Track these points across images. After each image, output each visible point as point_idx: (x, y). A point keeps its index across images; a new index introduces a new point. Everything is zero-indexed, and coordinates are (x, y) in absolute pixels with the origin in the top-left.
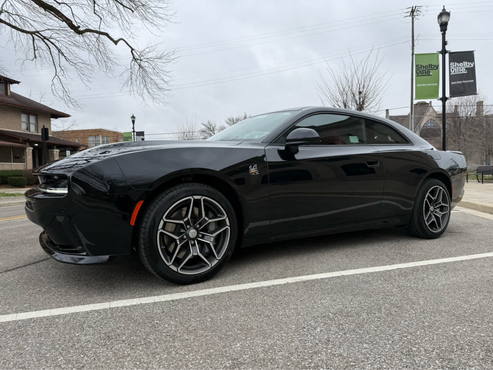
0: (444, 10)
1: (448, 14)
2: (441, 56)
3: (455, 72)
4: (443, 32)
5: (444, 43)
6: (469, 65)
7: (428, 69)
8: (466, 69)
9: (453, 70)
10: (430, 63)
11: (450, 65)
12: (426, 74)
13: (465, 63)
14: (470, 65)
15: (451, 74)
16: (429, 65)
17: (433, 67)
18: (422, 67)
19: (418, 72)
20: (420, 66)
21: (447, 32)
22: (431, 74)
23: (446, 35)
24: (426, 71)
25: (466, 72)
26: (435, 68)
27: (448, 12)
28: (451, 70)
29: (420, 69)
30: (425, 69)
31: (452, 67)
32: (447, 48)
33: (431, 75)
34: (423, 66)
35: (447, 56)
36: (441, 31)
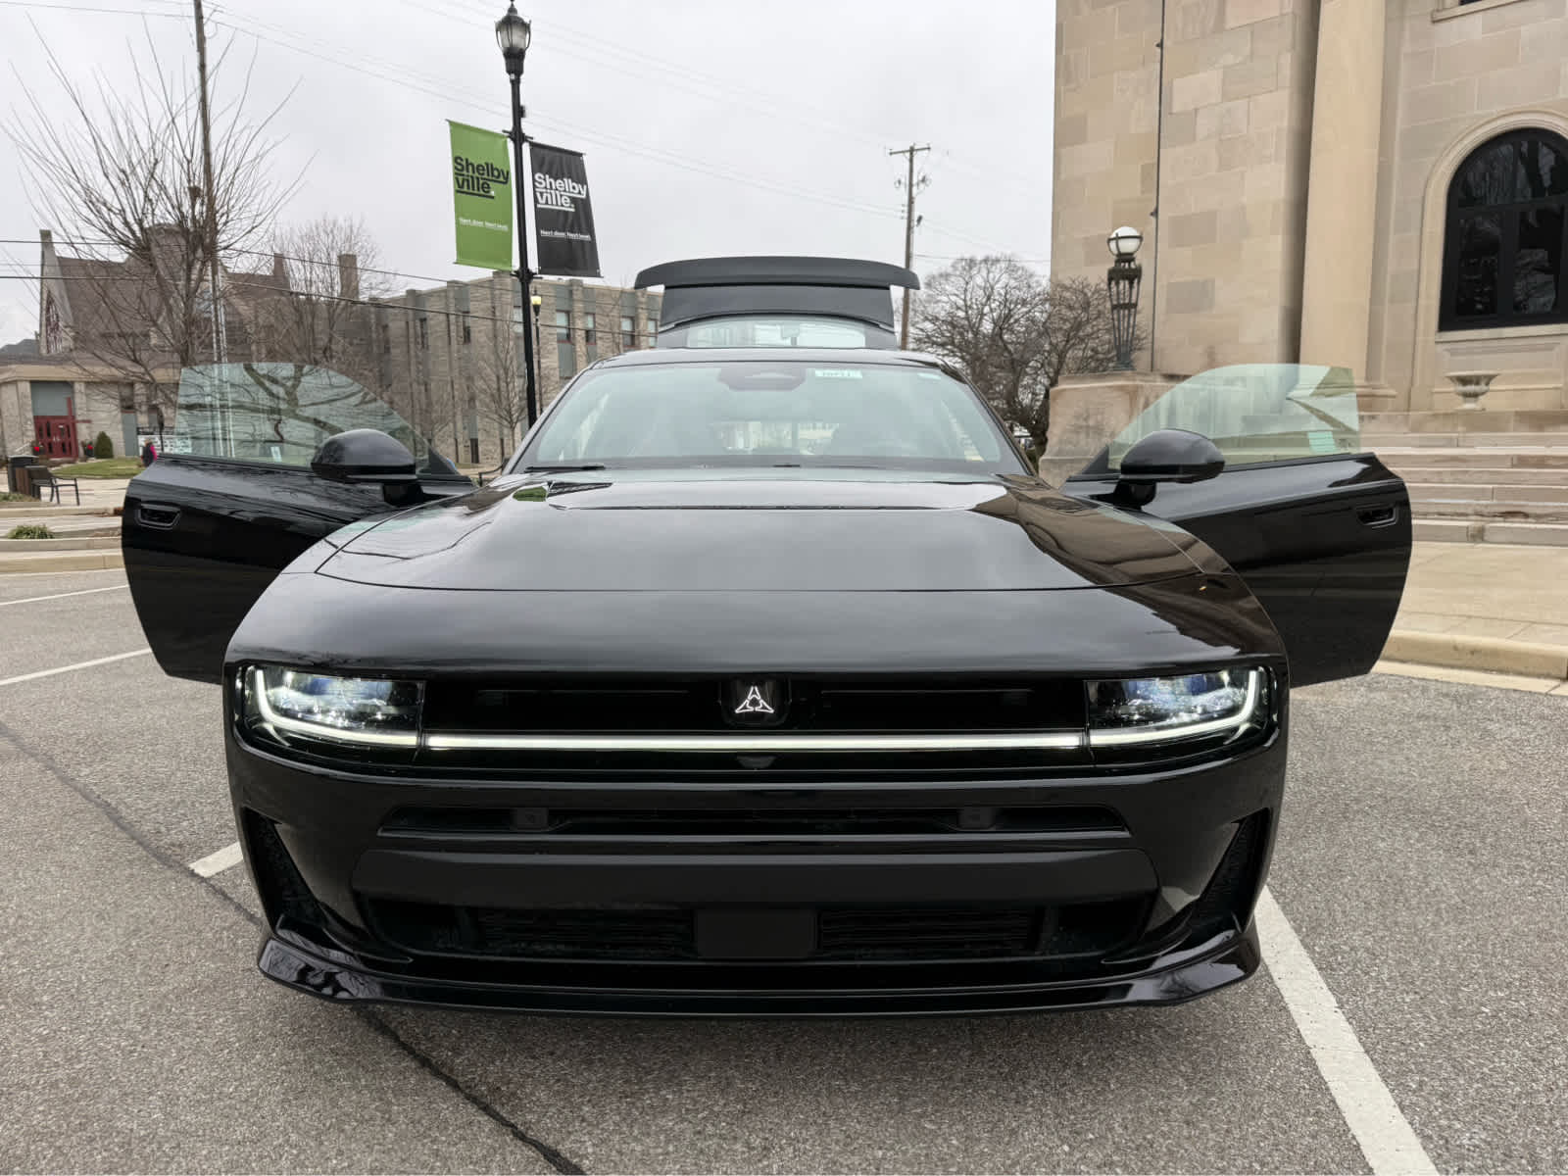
0: (512, 10)
1: (526, 27)
2: (511, 145)
3: (547, 203)
4: (513, 77)
5: (519, 112)
6: (577, 191)
7: (485, 176)
8: (574, 200)
9: (541, 194)
10: (490, 162)
11: (534, 180)
12: (482, 192)
13: (568, 183)
14: (580, 193)
15: (539, 206)
16: (487, 164)
17: (496, 173)
18: (470, 168)
19: (460, 178)
20: (464, 163)
21: (523, 77)
22: (493, 193)
23: (522, 87)
24: (481, 182)
25: (573, 210)
26: (501, 179)
27: (526, 20)
28: (538, 195)
29: (465, 172)
30: (476, 174)
31: (540, 189)
32: (527, 127)
33: (492, 197)
34: (472, 165)
35: (526, 148)
36: (509, 72)
